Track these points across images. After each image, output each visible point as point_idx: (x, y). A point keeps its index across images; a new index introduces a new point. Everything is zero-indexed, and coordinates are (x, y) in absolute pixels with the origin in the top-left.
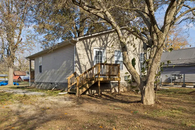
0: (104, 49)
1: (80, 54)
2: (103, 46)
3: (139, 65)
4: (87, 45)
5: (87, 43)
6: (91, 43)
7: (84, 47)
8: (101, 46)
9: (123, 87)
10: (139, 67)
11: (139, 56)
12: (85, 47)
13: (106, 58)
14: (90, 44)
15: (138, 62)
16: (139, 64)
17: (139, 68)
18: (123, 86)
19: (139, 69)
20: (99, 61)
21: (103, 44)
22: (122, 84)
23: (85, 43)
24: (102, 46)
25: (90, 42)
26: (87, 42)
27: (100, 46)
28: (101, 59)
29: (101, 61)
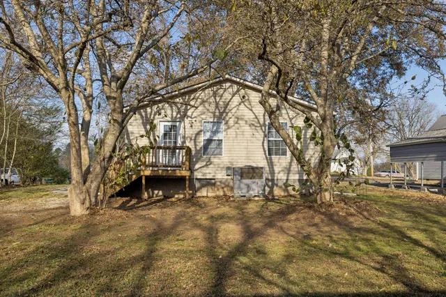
0: (180, 121)
1: (132, 133)
2: (179, 116)
3: (263, 146)
4: (146, 117)
5: (146, 115)
6: (153, 113)
7: (141, 121)
8: (174, 116)
9: (223, 188)
10: (264, 148)
11: (263, 128)
12: (143, 120)
13: (184, 137)
14: (152, 116)
15: (262, 139)
16: (263, 143)
17: (265, 151)
18: (223, 186)
19: (265, 154)
20: (170, 142)
21: (179, 112)
22: (221, 182)
23: (143, 114)
24: (176, 117)
25: (151, 112)
26: (146, 112)
27: (172, 117)
28: (176, 138)
29: (175, 143)
